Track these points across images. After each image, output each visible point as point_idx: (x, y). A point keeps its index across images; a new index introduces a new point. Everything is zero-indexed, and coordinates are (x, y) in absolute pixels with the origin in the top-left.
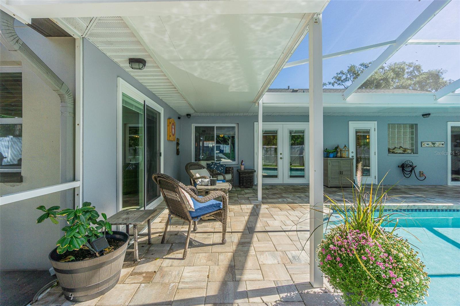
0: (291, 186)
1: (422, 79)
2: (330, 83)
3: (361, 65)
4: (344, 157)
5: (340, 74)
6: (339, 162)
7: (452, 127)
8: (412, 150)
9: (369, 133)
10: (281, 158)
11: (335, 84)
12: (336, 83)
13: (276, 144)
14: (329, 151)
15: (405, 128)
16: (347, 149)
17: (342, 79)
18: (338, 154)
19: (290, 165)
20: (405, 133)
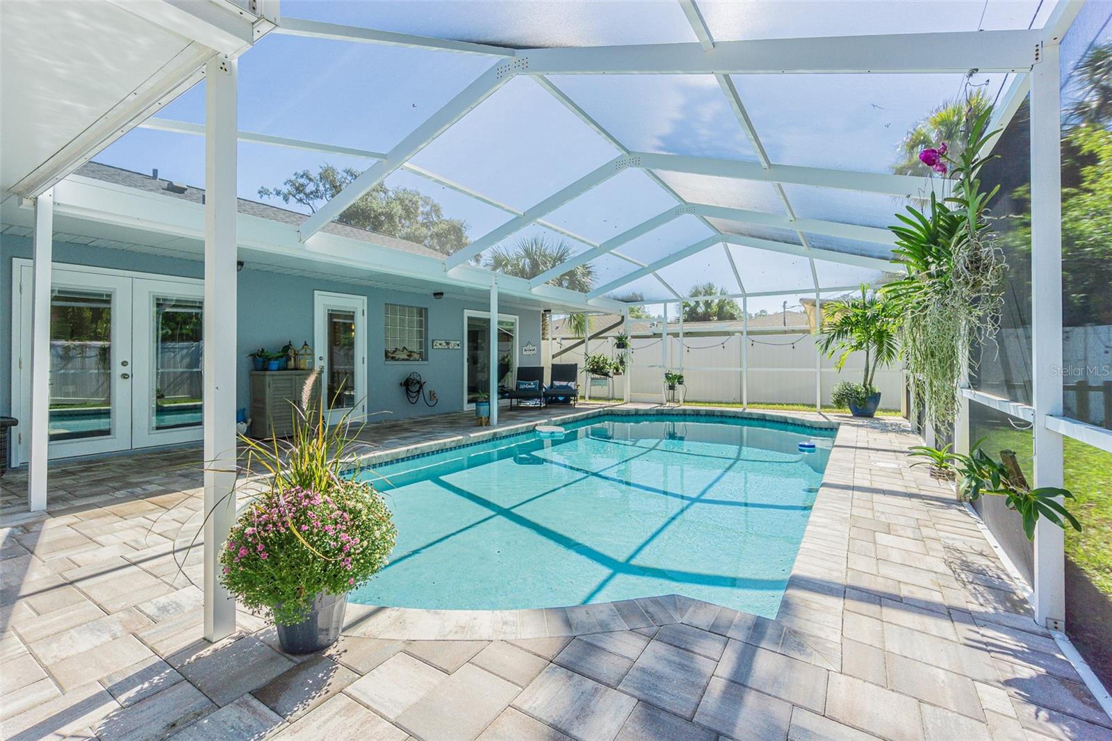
0: (158, 454)
1: (442, 232)
2: (278, 193)
3: (347, 173)
4: (303, 369)
5: (302, 177)
6: (291, 379)
7: (469, 318)
8: (420, 354)
9: (353, 320)
10: (125, 376)
11: (291, 197)
12: (294, 196)
13: (107, 336)
14: (267, 354)
15: (411, 314)
16: (308, 351)
17: (308, 190)
18: (289, 363)
19: (158, 397)
20: (411, 322)
